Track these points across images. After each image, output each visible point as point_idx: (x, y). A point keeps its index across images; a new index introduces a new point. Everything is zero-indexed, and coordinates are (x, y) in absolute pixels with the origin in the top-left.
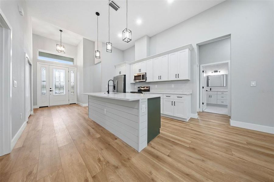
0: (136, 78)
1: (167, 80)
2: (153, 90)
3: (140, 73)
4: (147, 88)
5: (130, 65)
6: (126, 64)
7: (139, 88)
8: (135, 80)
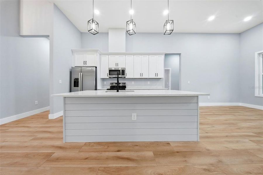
0: (111, 72)
1: (148, 77)
2: (129, 86)
3: (117, 67)
4: (123, 84)
5: (100, 55)
6: (97, 53)
7: (113, 84)
8: (109, 75)
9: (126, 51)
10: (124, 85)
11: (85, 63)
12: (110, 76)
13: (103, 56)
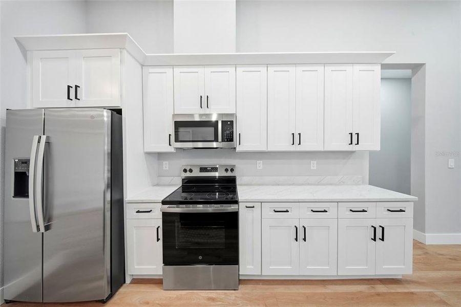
0: (181, 130)
1: (321, 149)
3: (205, 111)
4: (227, 170)
5: (142, 66)
6: (125, 52)
7: (191, 171)
8: (177, 140)
9: (238, 50)
10: (229, 174)
11: (72, 95)
12: (179, 145)
13: (151, 70)
